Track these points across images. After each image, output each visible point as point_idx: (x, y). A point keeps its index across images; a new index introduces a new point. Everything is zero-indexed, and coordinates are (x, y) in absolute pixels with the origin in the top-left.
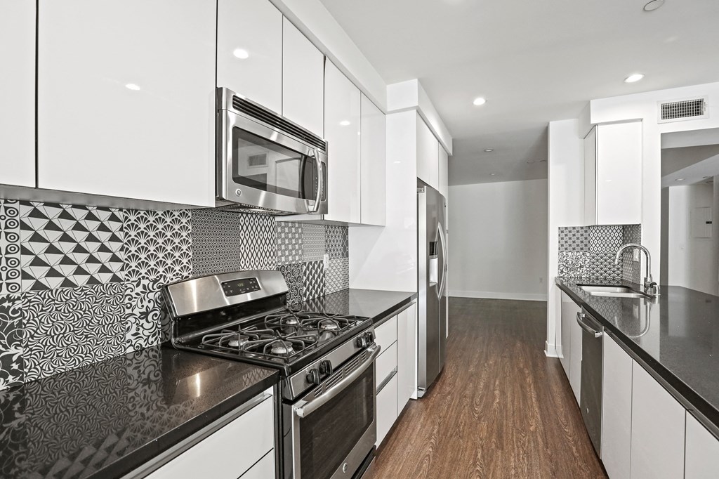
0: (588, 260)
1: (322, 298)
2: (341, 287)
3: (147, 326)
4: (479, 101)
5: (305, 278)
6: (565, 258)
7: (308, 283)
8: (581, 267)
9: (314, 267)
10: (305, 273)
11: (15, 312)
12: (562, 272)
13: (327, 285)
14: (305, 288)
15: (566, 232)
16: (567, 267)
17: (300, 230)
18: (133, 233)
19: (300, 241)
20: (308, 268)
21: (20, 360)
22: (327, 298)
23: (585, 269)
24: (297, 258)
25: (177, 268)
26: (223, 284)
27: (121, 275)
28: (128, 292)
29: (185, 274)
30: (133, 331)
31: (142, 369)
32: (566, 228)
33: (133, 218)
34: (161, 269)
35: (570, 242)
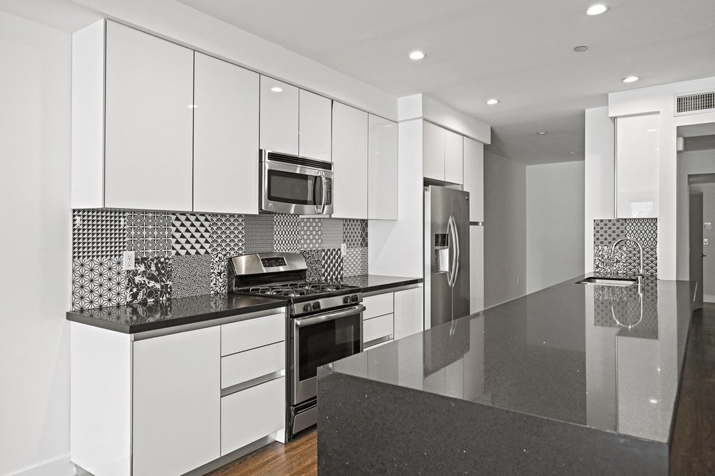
0: (625, 255)
1: (339, 280)
2: (359, 273)
3: (221, 280)
4: (492, 102)
5: (323, 262)
6: (600, 253)
7: (326, 266)
8: (618, 262)
9: (332, 254)
10: (324, 258)
11: (169, 265)
12: (598, 267)
13: (345, 269)
14: (323, 270)
15: (602, 225)
16: (603, 262)
17: (320, 224)
18: (215, 228)
19: (320, 233)
20: (326, 254)
21: (170, 288)
22: (345, 280)
23: (622, 264)
24: (317, 245)
25: (236, 248)
26: (262, 260)
27: (209, 251)
28: (212, 260)
29: (240, 252)
30: (214, 282)
31: (217, 304)
32: (602, 221)
33: (215, 219)
34: (228, 249)
35: (606, 235)
